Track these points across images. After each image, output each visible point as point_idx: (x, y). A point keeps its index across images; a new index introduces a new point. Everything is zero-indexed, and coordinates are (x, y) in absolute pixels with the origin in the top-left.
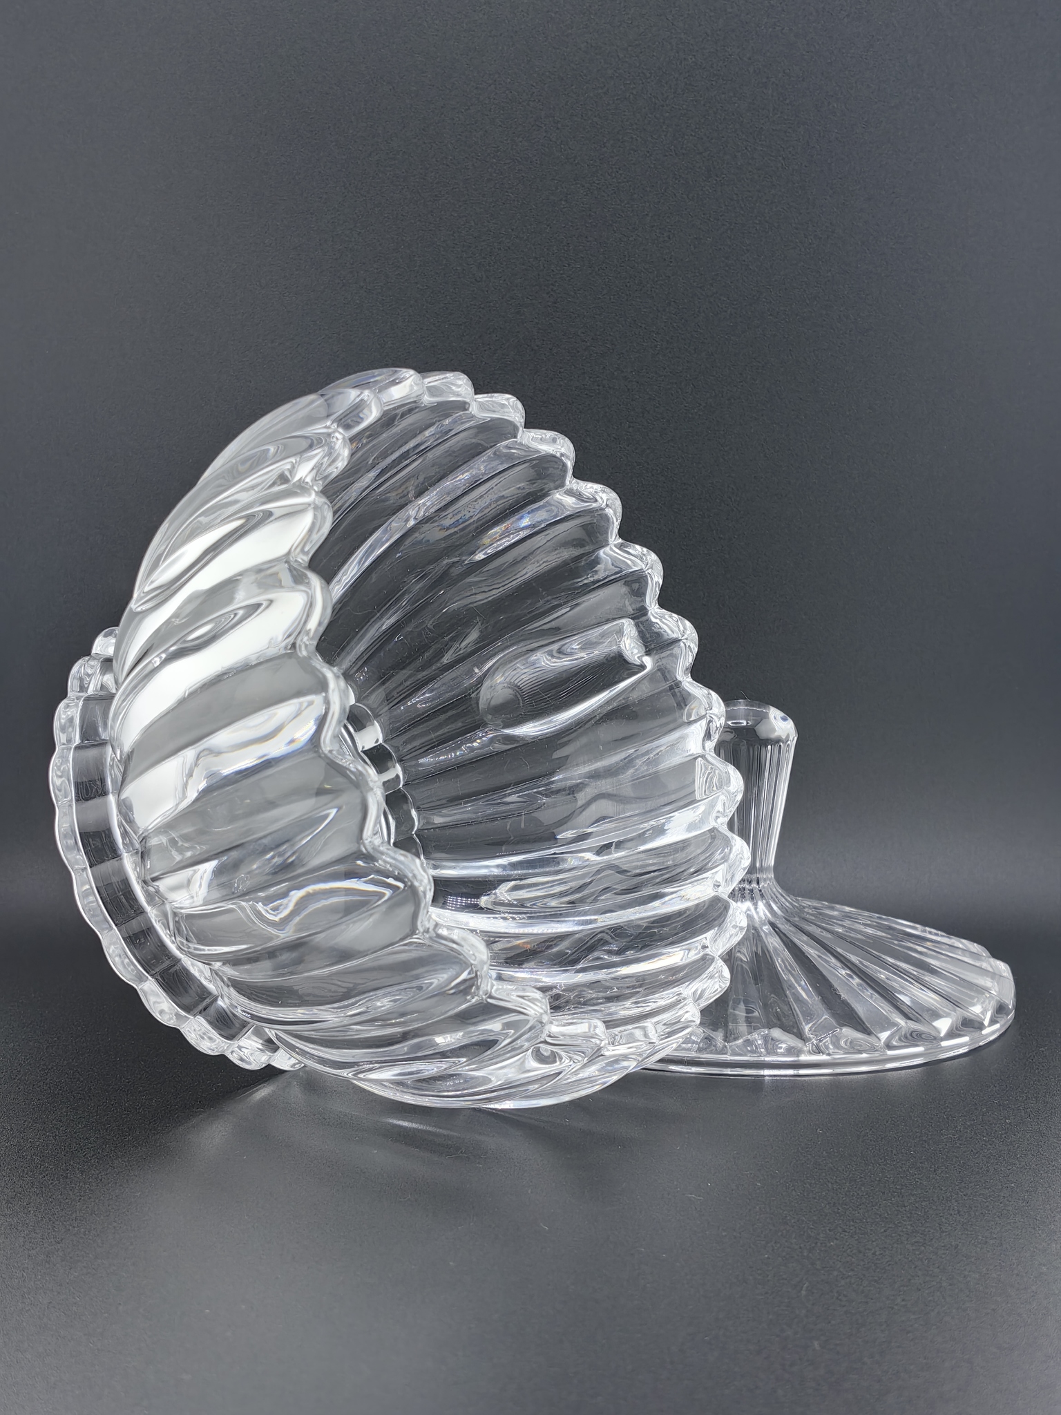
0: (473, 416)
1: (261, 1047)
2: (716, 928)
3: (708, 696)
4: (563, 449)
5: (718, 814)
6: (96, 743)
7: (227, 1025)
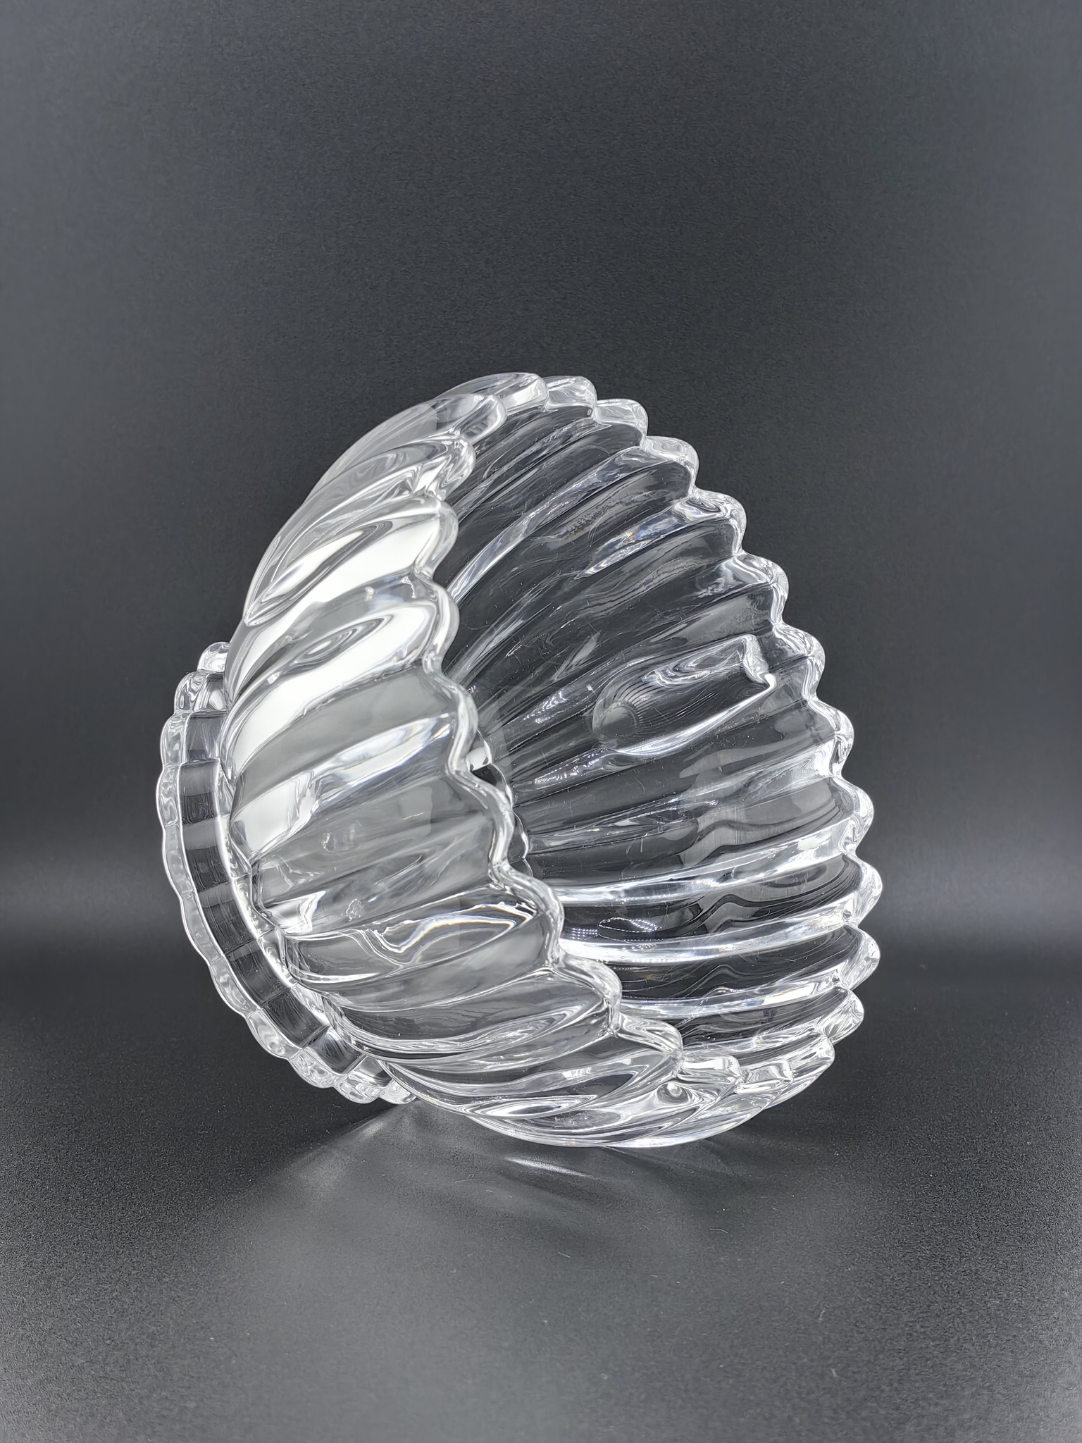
0: (594, 422)
1: (373, 1080)
2: (848, 961)
3: (836, 717)
4: (686, 457)
5: (848, 841)
6: (203, 762)
7: (338, 1057)
